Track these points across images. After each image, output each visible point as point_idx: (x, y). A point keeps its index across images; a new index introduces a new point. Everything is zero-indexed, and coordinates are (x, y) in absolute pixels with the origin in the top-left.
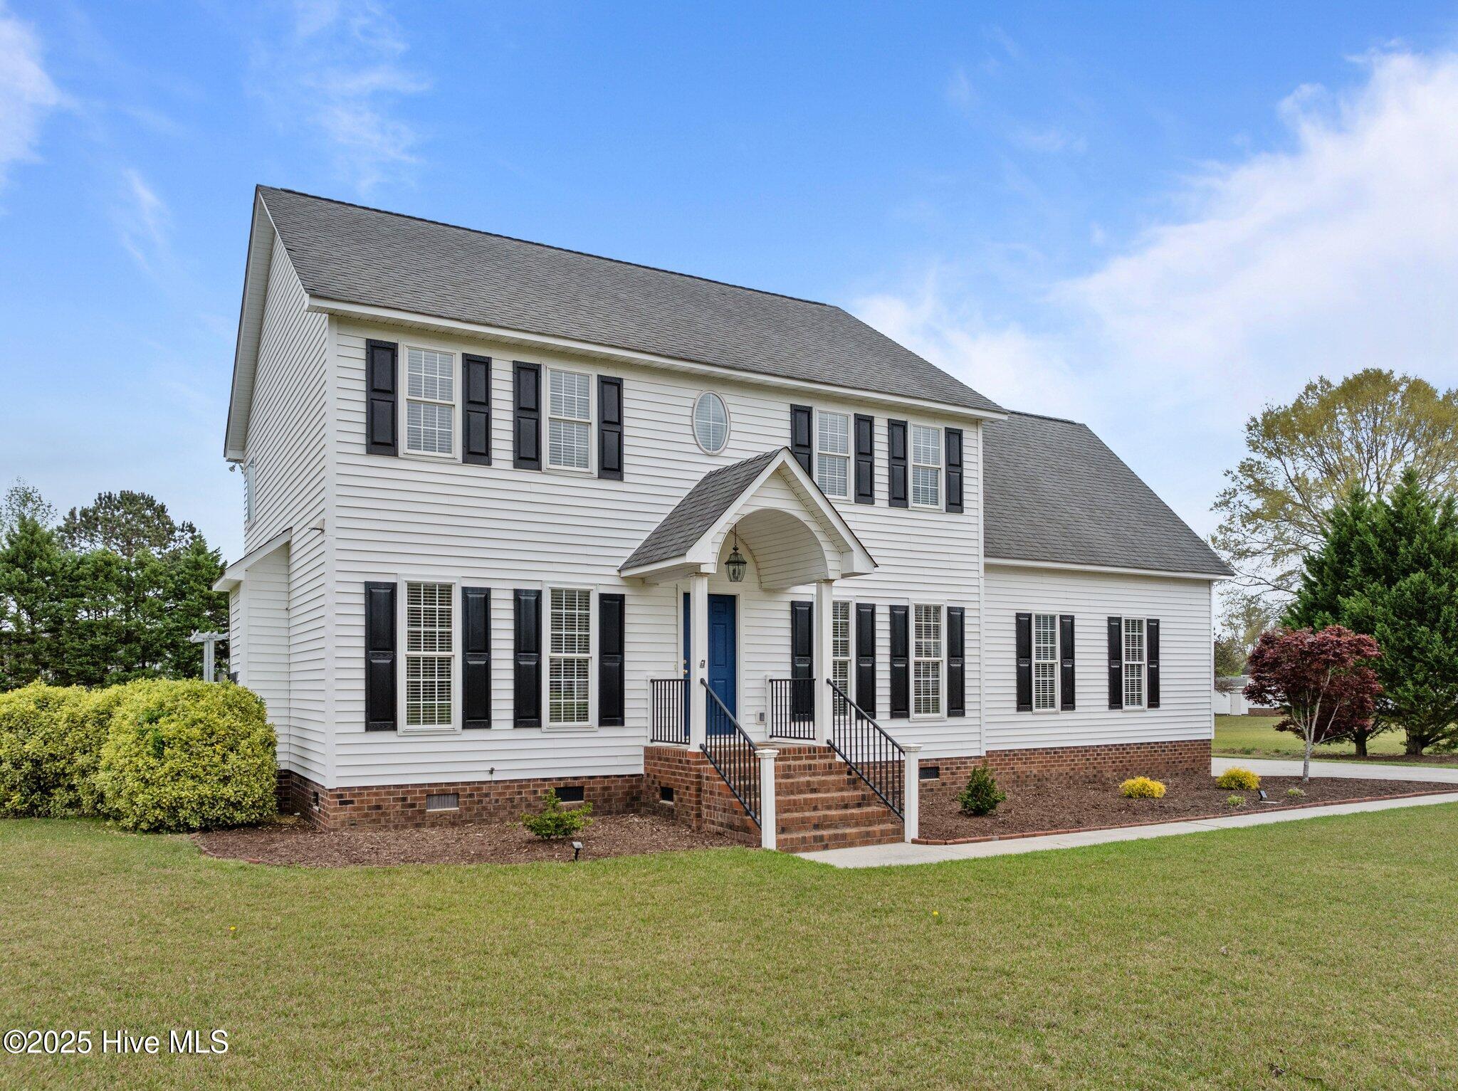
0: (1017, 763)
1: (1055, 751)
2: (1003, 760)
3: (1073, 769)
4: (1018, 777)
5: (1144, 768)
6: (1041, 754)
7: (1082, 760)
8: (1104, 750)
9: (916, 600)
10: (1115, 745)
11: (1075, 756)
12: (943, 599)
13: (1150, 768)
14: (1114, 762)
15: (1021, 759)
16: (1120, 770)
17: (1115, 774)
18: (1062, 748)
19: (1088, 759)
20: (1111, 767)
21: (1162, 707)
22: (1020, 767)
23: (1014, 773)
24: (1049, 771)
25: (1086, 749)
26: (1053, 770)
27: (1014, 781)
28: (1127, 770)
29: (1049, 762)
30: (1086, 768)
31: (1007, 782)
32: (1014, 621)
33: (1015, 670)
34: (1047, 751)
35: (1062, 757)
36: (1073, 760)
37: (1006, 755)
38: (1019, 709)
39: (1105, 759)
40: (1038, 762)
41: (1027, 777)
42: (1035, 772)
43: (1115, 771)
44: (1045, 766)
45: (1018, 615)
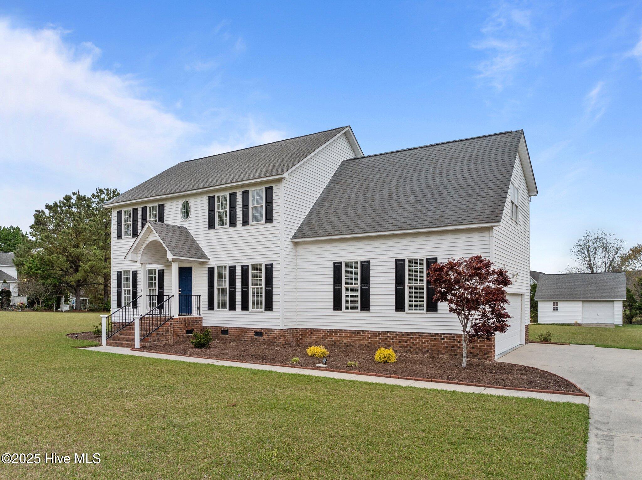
0: (334, 336)
1: (358, 332)
2: (326, 334)
3: (370, 343)
4: (335, 343)
5: (425, 348)
6: (349, 333)
7: (376, 338)
8: (393, 335)
9: (251, 262)
10: (401, 332)
11: (371, 336)
12: (263, 261)
13: (431, 349)
14: (400, 342)
15: (337, 334)
16: (405, 347)
17: (401, 349)
18: (363, 331)
19: (380, 339)
20: (397, 344)
21: (439, 312)
22: (336, 338)
23: (332, 341)
24: (354, 342)
25: (380, 333)
26: (357, 342)
27: (332, 345)
28: (411, 347)
29: (354, 337)
30: (379, 343)
31: (329, 345)
32: (332, 266)
33: (332, 290)
34: (353, 332)
35: (362, 336)
36: (370, 338)
37: (328, 332)
38: (334, 309)
39: (393, 339)
40: (347, 337)
41: (340, 343)
42: (345, 341)
43: (401, 347)
44: (351, 339)
45: (335, 263)
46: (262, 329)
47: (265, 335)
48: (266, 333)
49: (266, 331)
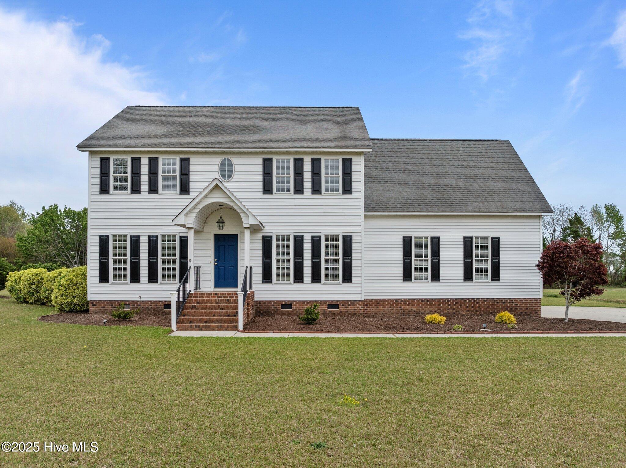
0: (403, 305)
1: (428, 300)
2: (394, 303)
3: (439, 309)
4: (404, 311)
5: (489, 311)
6: (418, 301)
7: (446, 305)
8: (461, 301)
10: (468, 299)
11: (441, 303)
12: (340, 232)
13: (494, 311)
14: (467, 307)
15: (406, 303)
16: (472, 311)
17: (468, 313)
18: (433, 299)
19: (449, 305)
20: (465, 309)
21: (501, 281)
22: (405, 307)
23: (401, 309)
24: (423, 309)
25: (449, 300)
26: (427, 309)
27: (401, 313)
28: (477, 311)
29: (423, 305)
30: (449, 309)
31: (397, 313)
32: (402, 240)
33: (402, 262)
34: (422, 300)
35: (432, 303)
36: (439, 305)
37: (396, 301)
38: (404, 280)
39: (461, 305)
40: (416, 305)
41: (409, 311)
42: (415, 309)
43: (468, 311)
44: (421, 307)
45: (404, 238)
46: (337, 301)
47: (342, 307)
48: (343, 305)
49: (342, 303)
